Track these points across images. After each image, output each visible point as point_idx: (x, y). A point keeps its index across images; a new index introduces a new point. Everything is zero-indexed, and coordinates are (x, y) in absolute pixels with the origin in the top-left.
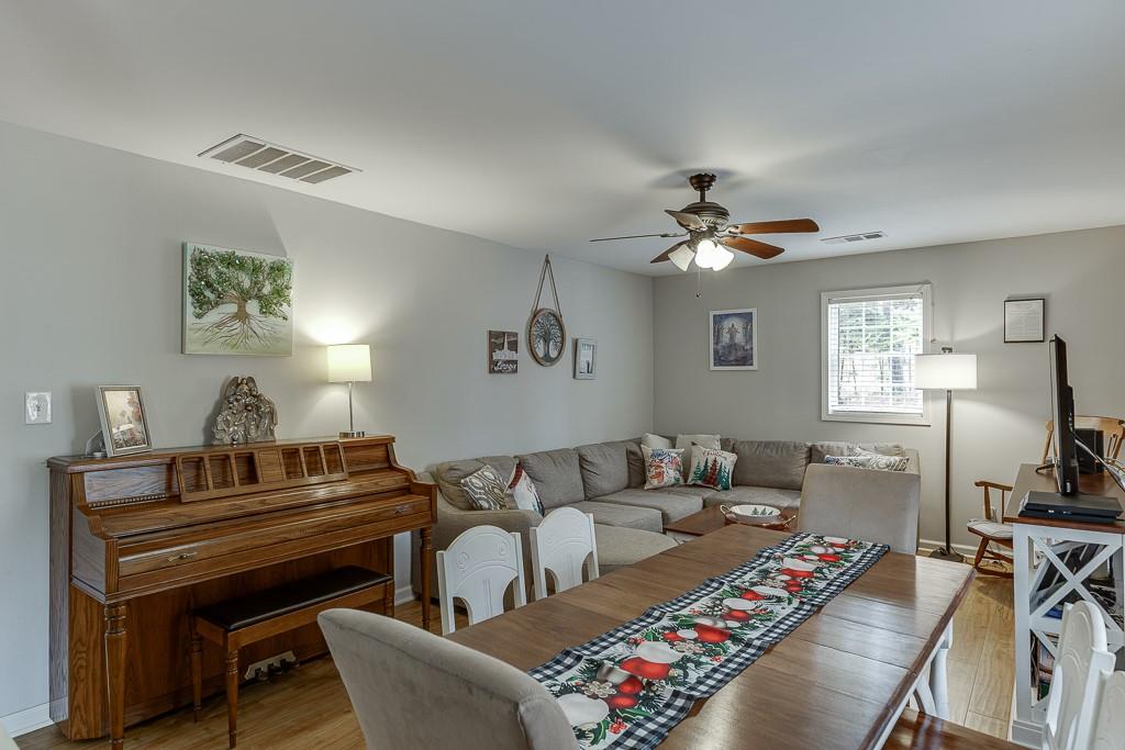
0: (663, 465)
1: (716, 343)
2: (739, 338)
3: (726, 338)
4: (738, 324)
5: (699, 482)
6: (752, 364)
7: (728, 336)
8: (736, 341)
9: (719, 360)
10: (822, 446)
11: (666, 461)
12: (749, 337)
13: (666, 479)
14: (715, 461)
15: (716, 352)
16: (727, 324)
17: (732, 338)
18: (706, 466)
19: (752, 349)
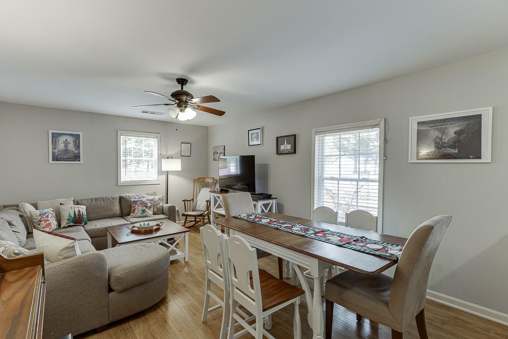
0: (49, 219)
1: (54, 148)
2: (71, 147)
3: (61, 146)
4: (70, 140)
5: (72, 224)
6: (79, 161)
7: (63, 145)
8: (69, 148)
9: (56, 158)
10: (126, 196)
11: (50, 216)
12: (77, 147)
13: (53, 226)
14: (79, 211)
15: (53, 153)
16: (62, 139)
17: (66, 146)
18: (75, 214)
19: (79, 153)
